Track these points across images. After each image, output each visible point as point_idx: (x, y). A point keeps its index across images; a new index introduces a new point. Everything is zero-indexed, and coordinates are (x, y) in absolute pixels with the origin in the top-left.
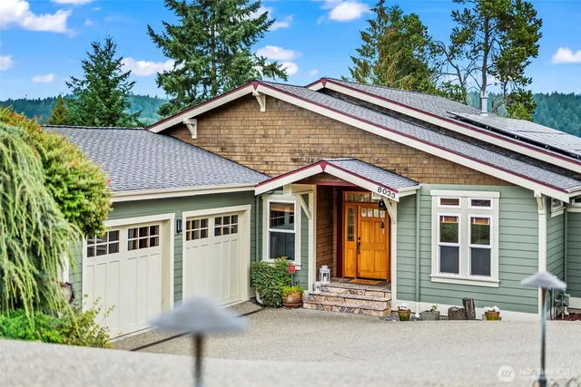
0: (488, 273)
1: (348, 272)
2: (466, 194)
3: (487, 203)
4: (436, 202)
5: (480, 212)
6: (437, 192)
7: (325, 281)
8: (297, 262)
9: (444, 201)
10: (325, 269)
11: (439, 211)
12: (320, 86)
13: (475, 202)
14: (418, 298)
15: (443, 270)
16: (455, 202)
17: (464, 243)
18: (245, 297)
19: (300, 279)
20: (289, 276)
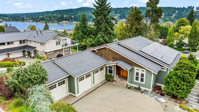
0: (143, 82)
1: (121, 75)
2: (140, 69)
3: (144, 71)
4: (135, 70)
5: (143, 72)
6: (136, 68)
7: (117, 78)
8: (113, 74)
9: (137, 70)
10: (117, 76)
11: (136, 71)
12: (118, 43)
13: (142, 71)
14: (132, 83)
15: (136, 80)
16: (139, 70)
17: (140, 77)
18: (105, 79)
19: (113, 77)
20: (112, 77)
